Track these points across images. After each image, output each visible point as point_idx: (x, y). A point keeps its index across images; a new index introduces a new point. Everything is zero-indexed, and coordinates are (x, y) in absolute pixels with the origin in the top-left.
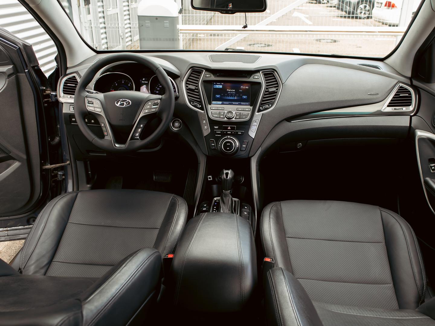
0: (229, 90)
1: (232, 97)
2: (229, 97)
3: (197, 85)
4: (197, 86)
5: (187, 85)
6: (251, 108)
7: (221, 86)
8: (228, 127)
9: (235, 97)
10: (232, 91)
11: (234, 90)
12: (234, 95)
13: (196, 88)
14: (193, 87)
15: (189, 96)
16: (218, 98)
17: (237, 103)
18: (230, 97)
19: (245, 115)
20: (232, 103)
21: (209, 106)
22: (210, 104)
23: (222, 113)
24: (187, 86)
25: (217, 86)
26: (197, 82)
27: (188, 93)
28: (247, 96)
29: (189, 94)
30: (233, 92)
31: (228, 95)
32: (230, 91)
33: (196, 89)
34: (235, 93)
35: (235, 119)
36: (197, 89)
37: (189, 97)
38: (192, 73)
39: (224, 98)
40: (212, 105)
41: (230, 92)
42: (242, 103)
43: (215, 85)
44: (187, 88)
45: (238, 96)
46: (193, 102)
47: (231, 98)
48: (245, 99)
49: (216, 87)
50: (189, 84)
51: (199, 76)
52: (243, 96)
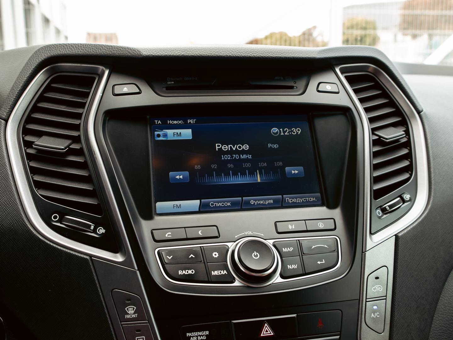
0: (225, 148)
1: (243, 174)
2: (227, 175)
3: (75, 134)
4: (76, 140)
5: (29, 138)
6: (337, 213)
7: (187, 134)
8: (262, 323)
9: (252, 173)
10: (237, 152)
11: (246, 147)
12: (248, 165)
13: (73, 146)
14: (60, 145)
15: (39, 185)
16: (179, 184)
17: (269, 200)
18: (235, 174)
19: (320, 252)
20: (248, 203)
21: (146, 226)
22: (148, 215)
23: (215, 255)
24: (28, 144)
25: (170, 132)
26: (76, 122)
27: (34, 171)
28: (301, 168)
29: (37, 178)
30: (243, 152)
31: (223, 170)
32: (231, 152)
33: (71, 152)
34: (250, 157)
35: (282, 276)
36: (80, 152)
37: (41, 193)
38: (48, 89)
39: (207, 180)
40: (157, 218)
41: (227, 152)
42: (288, 198)
43: (162, 129)
44: (30, 151)
45: (265, 171)
46: (63, 215)
47: (239, 180)
48: (295, 178)
49: (165, 135)
50: (40, 134)
51: (86, 95)
52: (287, 169)
